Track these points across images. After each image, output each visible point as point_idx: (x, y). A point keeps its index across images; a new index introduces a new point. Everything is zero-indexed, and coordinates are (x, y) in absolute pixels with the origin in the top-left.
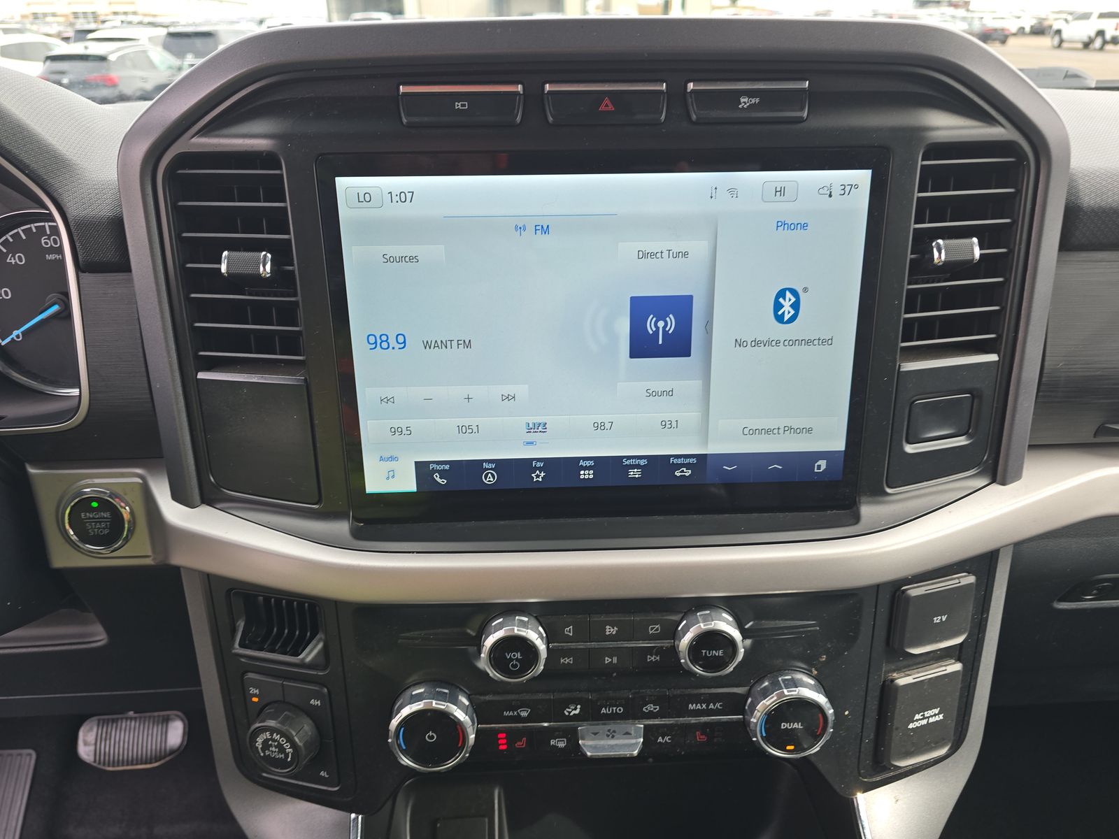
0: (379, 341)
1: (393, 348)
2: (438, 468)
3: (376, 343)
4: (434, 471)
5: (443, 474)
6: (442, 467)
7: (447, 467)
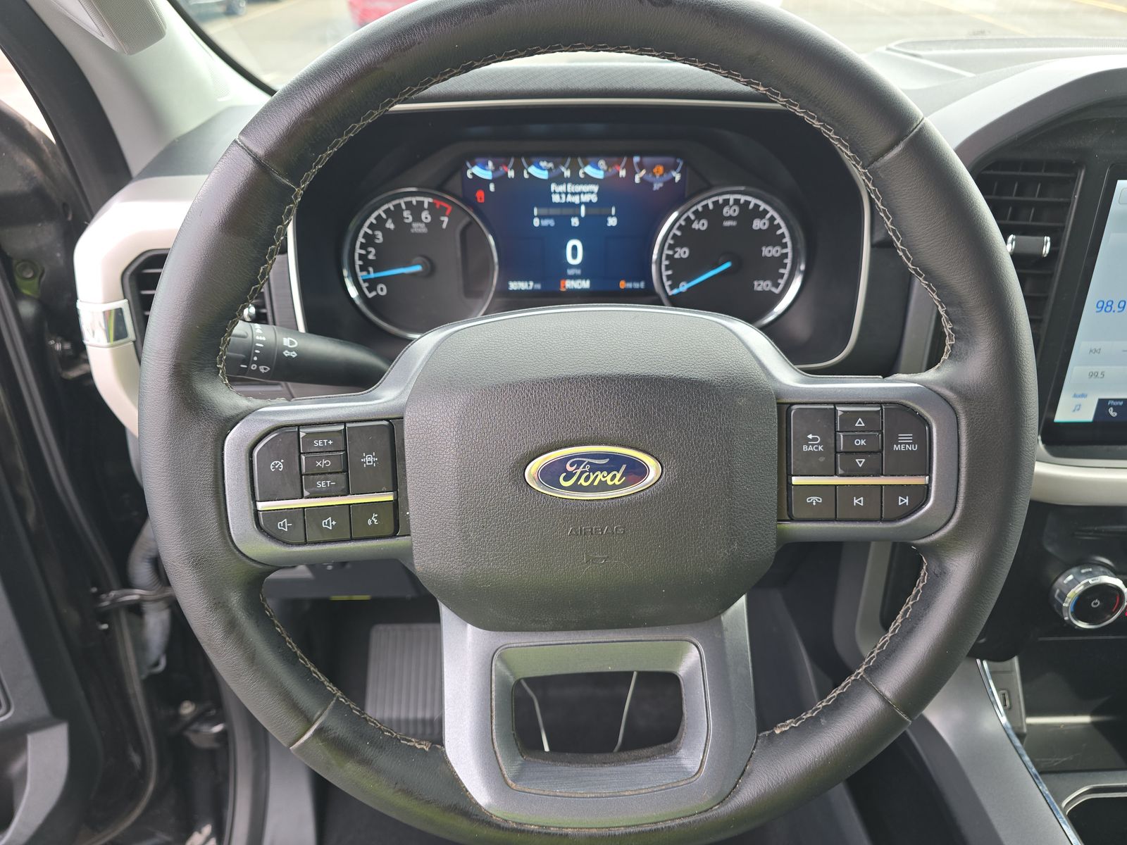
0: (1105, 305)
1: (1114, 311)
2: (1114, 404)
3: (1102, 307)
4: (1110, 406)
5: (1116, 408)
6: (1117, 403)
7: (1121, 403)
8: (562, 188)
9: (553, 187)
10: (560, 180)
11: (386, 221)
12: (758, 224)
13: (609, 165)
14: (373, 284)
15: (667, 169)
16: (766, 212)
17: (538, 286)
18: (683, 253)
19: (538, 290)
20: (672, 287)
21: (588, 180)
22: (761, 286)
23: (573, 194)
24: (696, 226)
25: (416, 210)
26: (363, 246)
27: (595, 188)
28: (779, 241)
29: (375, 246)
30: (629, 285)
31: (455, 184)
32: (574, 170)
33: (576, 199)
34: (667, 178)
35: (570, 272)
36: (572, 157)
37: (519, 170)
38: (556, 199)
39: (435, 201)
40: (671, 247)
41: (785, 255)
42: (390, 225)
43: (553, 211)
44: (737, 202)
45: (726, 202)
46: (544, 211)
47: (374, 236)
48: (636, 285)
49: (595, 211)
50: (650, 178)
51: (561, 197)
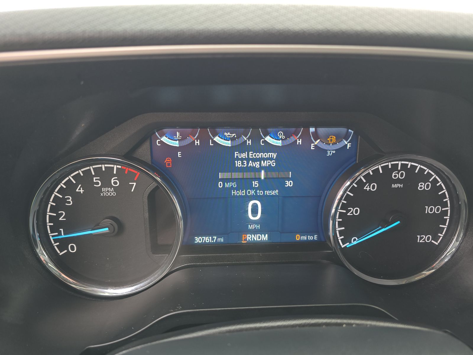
8: (244, 155)
9: (236, 154)
10: (242, 148)
11: (76, 186)
12: (422, 186)
13: (287, 135)
14: (63, 244)
15: (339, 138)
16: (430, 176)
17: (221, 240)
18: (354, 211)
19: (221, 243)
20: (344, 242)
21: (269, 148)
22: (423, 239)
23: (254, 160)
24: (367, 188)
25: (106, 176)
26: (53, 209)
27: (274, 155)
28: (439, 201)
29: (66, 209)
30: (304, 238)
31: (143, 152)
32: (256, 138)
33: (257, 165)
34: (339, 146)
35: (250, 227)
36: (253, 127)
37: (205, 139)
38: (238, 164)
39: (123, 168)
40: (344, 207)
41: (445, 213)
42: (80, 190)
43: (235, 175)
44: (404, 167)
45: (395, 167)
46: (227, 175)
47: (65, 200)
48: (310, 238)
49: (274, 175)
50: (323, 146)
51: (243, 164)
